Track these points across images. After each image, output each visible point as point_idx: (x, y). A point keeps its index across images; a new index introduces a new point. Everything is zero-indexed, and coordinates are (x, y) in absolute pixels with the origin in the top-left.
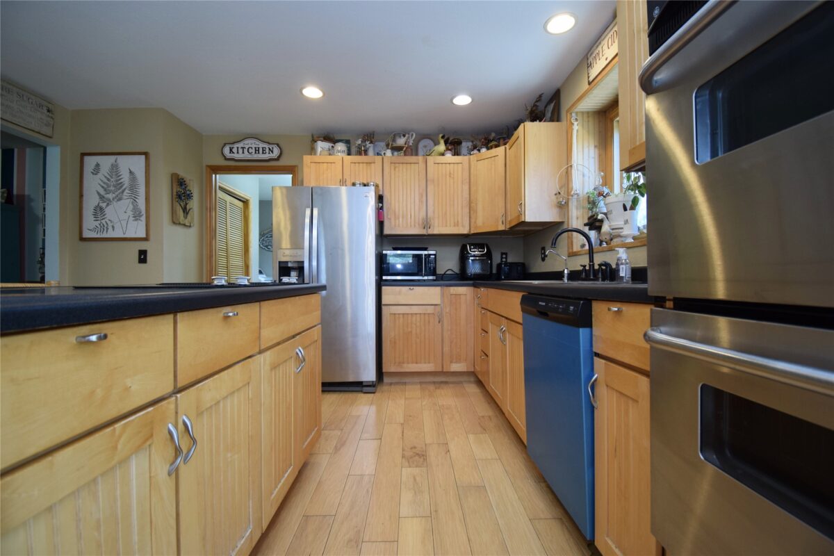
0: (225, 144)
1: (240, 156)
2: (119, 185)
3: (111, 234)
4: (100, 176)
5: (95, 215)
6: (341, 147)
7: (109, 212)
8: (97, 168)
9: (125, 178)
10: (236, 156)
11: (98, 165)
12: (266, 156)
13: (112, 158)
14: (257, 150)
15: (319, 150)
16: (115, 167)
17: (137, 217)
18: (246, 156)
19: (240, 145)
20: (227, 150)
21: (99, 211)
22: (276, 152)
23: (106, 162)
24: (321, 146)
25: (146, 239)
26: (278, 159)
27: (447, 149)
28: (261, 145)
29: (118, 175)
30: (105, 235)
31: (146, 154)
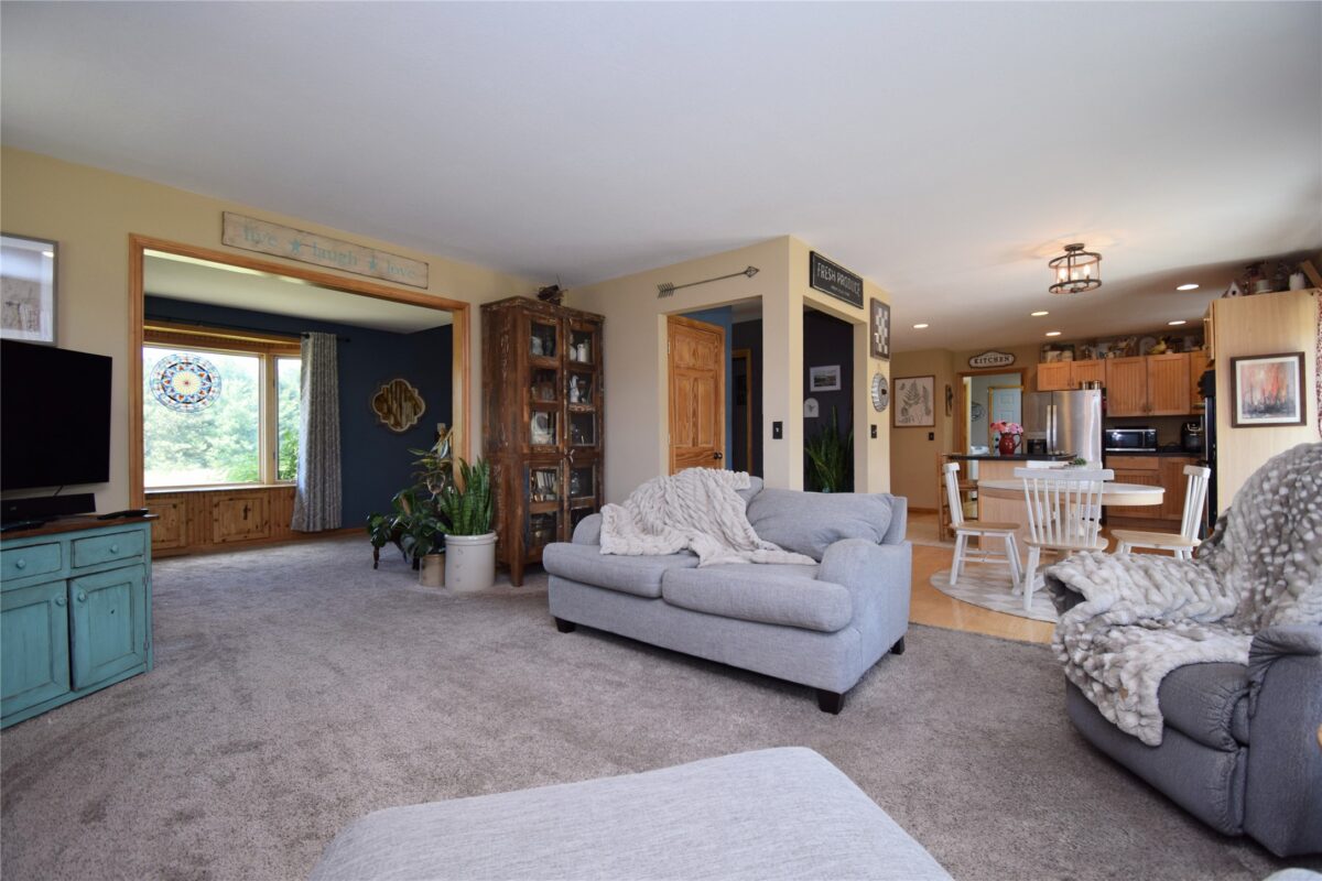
0: (971, 358)
1: (983, 364)
2: (917, 395)
3: (912, 424)
4: (905, 391)
5: (902, 412)
6: (1068, 354)
7: (911, 411)
8: (903, 387)
9: (921, 392)
10: (979, 365)
11: (904, 385)
12: (1003, 363)
13: (912, 381)
14: (996, 359)
15: (1049, 358)
16: (914, 385)
17: (928, 413)
18: (988, 364)
19: (983, 357)
20: (972, 362)
21: (904, 411)
22: (1011, 359)
23: (908, 383)
24: (1051, 355)
25: (934, 426)
26: (1012, 364)
27: (1168, 348)
28: (999, 356)
29: (916, 390)
30: (908, 424)
31: (934, 376)
